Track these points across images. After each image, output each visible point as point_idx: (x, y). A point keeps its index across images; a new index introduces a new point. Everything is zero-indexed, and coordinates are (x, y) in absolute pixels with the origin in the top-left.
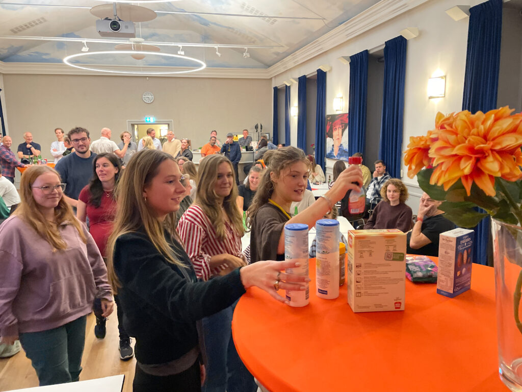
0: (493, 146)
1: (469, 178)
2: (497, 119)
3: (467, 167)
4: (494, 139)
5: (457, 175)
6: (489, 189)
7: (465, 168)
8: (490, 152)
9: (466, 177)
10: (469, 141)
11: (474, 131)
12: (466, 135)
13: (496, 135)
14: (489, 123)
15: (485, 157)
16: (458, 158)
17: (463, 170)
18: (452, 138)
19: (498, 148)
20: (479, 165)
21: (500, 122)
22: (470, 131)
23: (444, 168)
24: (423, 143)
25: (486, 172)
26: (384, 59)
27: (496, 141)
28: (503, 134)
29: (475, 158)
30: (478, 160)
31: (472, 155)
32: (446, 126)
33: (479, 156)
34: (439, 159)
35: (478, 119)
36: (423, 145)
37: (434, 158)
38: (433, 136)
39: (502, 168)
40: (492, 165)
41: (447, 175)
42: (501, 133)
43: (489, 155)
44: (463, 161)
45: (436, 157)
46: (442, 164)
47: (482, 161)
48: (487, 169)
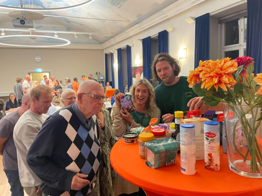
0: (225, 72)
2: (225, 62)
3: (216, 80)
5: (212, 84)
6: (225, 88)
7: (215, 81)
8: (224, 74)
9: (216, 84)
10: (215, 71)
11: (217, 67)
12: (214, 69)
13: (225, 68)
14: (222, 63)
16: (212, 77)
17: (214, 82)
18: (209, 70)
19: (227, 72)
20: (220, 80)
21: (226, 63)
22: (215, 67)
23: (206, 81)
24: (196, 73)
25: (223, 82)
27: (226, 70)
28: (228, 68)
30: (220, 77)
31: (217, 76)
32: (206, 65)
33: (220, 76)
34: (204, 78)
35: (217, 62)
37: (202, 78)
38: (200, 70)
39: (229, 80)
40: (225, 79)
41: (208, 84)
43: (223, 76)
44: (214, 78)
45: (203, 77)
46: (206, 80)
47: (221, 78)
48: (223, 81)
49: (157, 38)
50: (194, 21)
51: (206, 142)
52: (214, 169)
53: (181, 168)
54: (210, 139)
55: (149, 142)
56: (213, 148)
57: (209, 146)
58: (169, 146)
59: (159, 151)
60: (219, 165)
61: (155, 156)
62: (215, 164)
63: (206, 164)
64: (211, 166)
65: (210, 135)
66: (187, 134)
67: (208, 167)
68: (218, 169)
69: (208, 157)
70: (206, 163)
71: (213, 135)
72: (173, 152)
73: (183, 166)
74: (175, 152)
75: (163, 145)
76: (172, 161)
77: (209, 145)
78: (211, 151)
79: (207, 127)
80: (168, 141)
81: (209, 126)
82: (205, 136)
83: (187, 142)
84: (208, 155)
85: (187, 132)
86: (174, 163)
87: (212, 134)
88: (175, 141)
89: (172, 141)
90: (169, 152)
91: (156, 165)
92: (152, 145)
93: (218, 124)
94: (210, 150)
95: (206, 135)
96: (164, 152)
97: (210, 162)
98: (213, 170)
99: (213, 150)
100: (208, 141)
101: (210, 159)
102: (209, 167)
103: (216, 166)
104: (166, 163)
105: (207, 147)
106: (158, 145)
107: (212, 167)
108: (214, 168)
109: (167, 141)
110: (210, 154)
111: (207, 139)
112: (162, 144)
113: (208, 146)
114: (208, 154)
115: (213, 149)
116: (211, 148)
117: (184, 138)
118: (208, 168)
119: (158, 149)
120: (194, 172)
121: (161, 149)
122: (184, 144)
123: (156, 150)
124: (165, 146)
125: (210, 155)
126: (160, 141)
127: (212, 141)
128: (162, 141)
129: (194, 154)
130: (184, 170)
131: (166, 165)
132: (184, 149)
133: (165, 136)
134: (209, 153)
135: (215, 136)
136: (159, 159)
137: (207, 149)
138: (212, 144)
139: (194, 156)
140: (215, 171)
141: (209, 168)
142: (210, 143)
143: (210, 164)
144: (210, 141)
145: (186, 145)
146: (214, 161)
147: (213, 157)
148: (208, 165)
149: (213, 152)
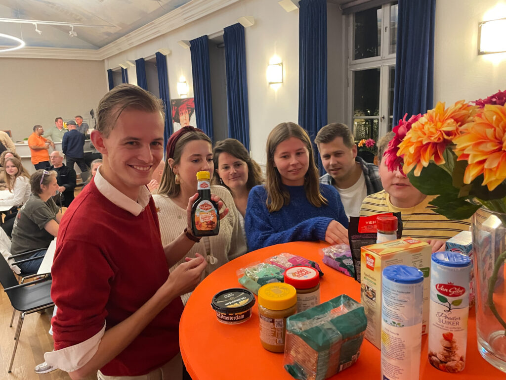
23: (487, 166)
26: (224, 45)
45: (472, 153)
46: (482, 162)
49: (222, 40)
50: (297, 8)
51: (437, 307)
52: (457, 369)
54: (450, 299)
55: (295, 318)
56: (458, 321)
57: (446, 317)
58: (346, 324)
59: (328, 341)
60: (465, 358)
61: (318, 356)
62: (458, 356)
63: (434, 358)
64: (449, 363)
65: (451, 291)
66: (408, 299)
67: (441, 365)
68: (462, 366)
69: (441, 341)
70: (433, 355)
73: (391, 375)
74: (360, 335)
76: (354, 356)
77: (447, 314)
78: (450, 328)
79: (446, 270)
80: (339, 306)
81: (449, 269)
82: (436, 293)
84: (443, 338)
85: (407, 293)
86: (356, 361)
88: (355, 306)
89: (349, 305)
90: (349, 338)
91: (318, 377)
92: (306, 327)
94: (450, 326)
95: (439, 290)
96: (339, 342)
97: (447, 354)
99: (457, 326)
100: (447, 304)
101: (449, 346)
102: (444, 364)
103: (461, 362)
104: (341, 366)
105: (441, 318)
106: (320, 323)
107: (452, 364)
108: (456, 365)
109: (336, 306)
110: (448, 335)
111: (443, 300)
112: (328, 318)
113: (443, 315)
114: (444, 335)
115: (457, 324)
116: (452, 321)
117: (398, 308)
121: (330, 335)
123: (320, 340)
124: (338, 324)
125: (448, 337)
126: (320, 309)
127: (454, 305)
128: (324, 308)
131: (341, 369)
132: (398, 334)
134: (446, 332)
135: (463, 293)
136: (327, 360)
137: (441, 324)
138: (455, 313)
140: (458, 372)
141: (444, 367)
142: (450, 309)
143: (448, 359)
144: (450, 305)
145: (403, 326)
146: (457, 349)
147: (455, 342)
148: (442, 360)
149: (457, 329)
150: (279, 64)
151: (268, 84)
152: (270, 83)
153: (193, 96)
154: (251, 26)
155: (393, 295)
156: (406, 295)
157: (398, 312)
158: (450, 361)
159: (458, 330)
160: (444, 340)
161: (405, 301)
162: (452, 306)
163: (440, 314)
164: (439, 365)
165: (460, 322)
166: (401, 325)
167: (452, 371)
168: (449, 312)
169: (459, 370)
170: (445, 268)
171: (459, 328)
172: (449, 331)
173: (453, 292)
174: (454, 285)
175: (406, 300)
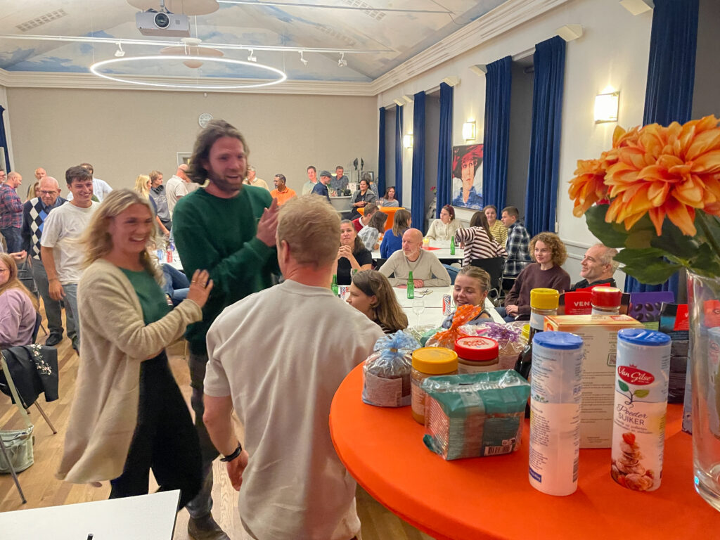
0: (693, 168)
1: (659, 210)
2: (698, 133)
3: (657, 197)
4: (694, 159)
5: (643, 207)
6: (687, 225)
7: (654, 198)
8: (689, 176)
9: (656, 210)
10: (661, 161)
11: (668, 148)
12: (656, 155)
13: (698, 153)
14: (688, 137)
15: (682, 183)
16: (645, 185)
17: (651, 201)
18: (636, 159)
19: (700, 170)
20: (673, 194)
21: (702, 136)
22: (662, 148)
23: (625, 199)
24: (595, 167)
25: (684, 203)
26: (533, 69)
27: (697, 161)
28: (707, 152)
29: (669, 183)
30: (672, 187)
31: (664, 180)
32: (628, 143)
33: (674, 181)
34: (618, 187)
35: (673, 131)
36: (595, 170)
37: (612, 186)
38: (610, 158)
39: (705, 197)
40: (692, 193)
41: (630, 208)
42: (704, 150)
43: (687, 180)
44: (651, 189)
45: (615, 184)
46: (623, 193)
47: (679, 189)
48: (684, 198)
49: (532, 61)
50: (650, 8)
51: (620, 398)
52: (640, 486)
53: (530, 469)
54: (632, 387)
55: (437, 380)
56: (642, 418)
57: (627, 411)
58: (496, 398)
59: (464, 408)
60: (657, 474)
61: (450, 423)
62: (644, 469)
63: (614, 467)
64: (629, 476)
65: (634, 376)
66: (554, 368)
67: (620, 477)
68: (652, 486)
69: (621, 445)
70: (614, 463)
71: (642, 378)
72: (508, 417)
73: (534, 465)
74: (515, 416)
75: (479, 391)
76: (507, 442)
77: (628, 407)
78: (632, 427)
79: (628, 348)
80: (499, 379)
81: (631, 347)
82: (618, 378)
83: (552, 392)
84: (622, 439)
85: (553, 360)
86: (510, 450)
87: (642, 372)
88: (519, 383)
89: (512, 381)
90: (497, 415)
91: (451, 450)
92: (445, 390)
93: (663, 343)
94: (631, 424)
95: (621, 375)
96: (479, 414)
97: (627, 463)
98: (636, 487)
99: (641, 426)
100: (628, 393)
101: (629, 452)
102: (623, 475)
103: (646, 477)
104: (487, 448)
105: (622, 412)
106: (464, 391)
107: (634, 478)
108: (639, 481)
109: (495, 378)
110: (628, 436)
111: (624, 388)
112: (477, 387)
113: (624, 409)
114: (624, 436)
115: (642, 422)
116: (634, 418)
117: (542, 378)
118: (621, 479)
119: (461, 402)
120: (570, 487)
121: (470, 404)
122: (541, 396)
123: (454, 406)
124: (486, 396)
125: (629, 439)
126: (472, 378)
127: (638, 396)
128: (477, 378)
129: (573, 432)
130: (538, 478)
131: (486, 453)
132: (542, 412)
133: (497, 363)
134: (626, 432)
135: (651, 381)
136: (462, 433)
137: (621, 420)
138: (639, 407)
139: (574, 437)
140: (644, 491)
141: (623, 479)
142: (632, 401)
143: (628, 469)
144: (632, 396)
145: (547, 401)
146: (641, 458)
147: (638, 448)
148: (621, 470)
149: (641, 430)
150: (614, 94)
151: (594, 123)
152: (598, 122)
153: (482, 142)
154: (578, 39)
155: (538, 362)
156: (551, 363)
157: (542, 383)
158: (630, 473)
159: (643, 431)
160: (624, 443)
161: (550, 371)
162: (633, 396)
163: (621, 407)
164: (617, 477)
165: (645, 420)
166: (545, 400)
167: (633, 488)
168: (631, 405)
169: (645, 488)
170: (627, 345)
171: (644, 429)
172: (630, 431)
173: (636, 379)
174: (638, 368)
175: (551, 368)
